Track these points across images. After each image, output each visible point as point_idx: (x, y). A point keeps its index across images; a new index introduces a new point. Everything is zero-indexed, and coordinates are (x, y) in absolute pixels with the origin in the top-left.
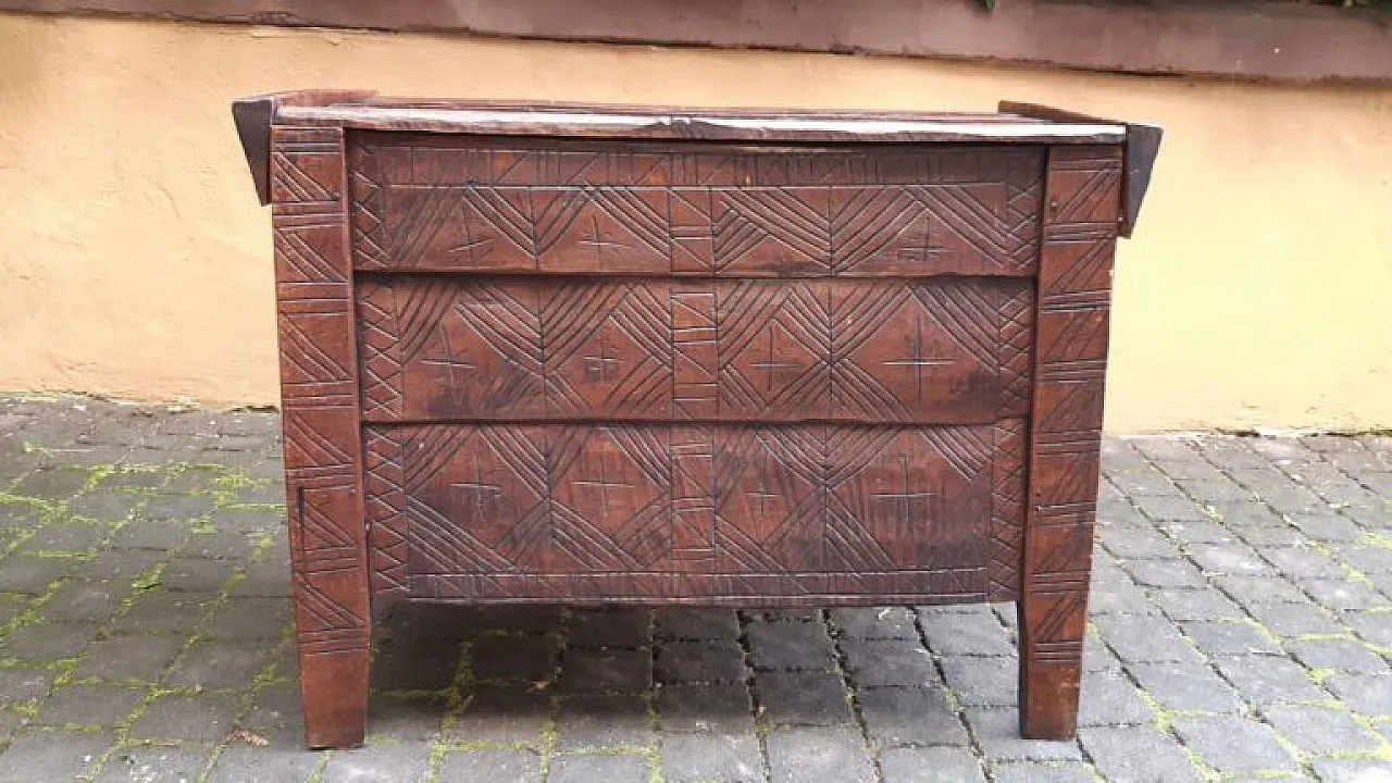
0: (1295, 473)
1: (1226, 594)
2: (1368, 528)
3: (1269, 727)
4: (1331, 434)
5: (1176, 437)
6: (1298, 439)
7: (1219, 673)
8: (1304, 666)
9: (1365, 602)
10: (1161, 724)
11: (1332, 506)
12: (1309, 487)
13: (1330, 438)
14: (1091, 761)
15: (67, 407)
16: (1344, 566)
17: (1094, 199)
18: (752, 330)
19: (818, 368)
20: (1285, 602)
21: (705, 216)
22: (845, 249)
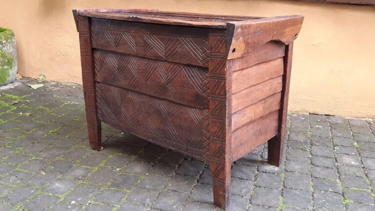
5: (365, 119)
15: (71, 87)
17: (220, 46)
18: (151, 72)
19: (164, 85)
20: (356, 176)
21: (142, 41)
22: (168, 54)
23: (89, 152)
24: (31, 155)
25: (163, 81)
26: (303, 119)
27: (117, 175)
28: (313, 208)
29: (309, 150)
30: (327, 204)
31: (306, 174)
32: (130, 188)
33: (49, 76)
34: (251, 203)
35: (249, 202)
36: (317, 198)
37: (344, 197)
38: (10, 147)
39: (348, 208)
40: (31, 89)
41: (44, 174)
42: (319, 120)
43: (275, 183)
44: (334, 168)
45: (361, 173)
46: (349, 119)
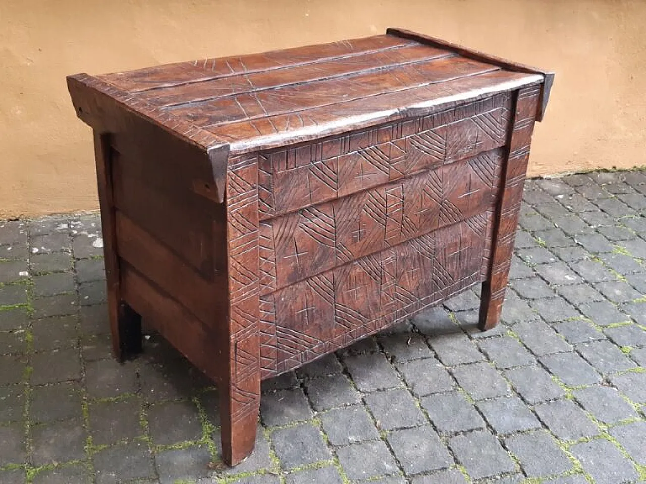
0: (568, 205)
1: (566, 300)
2: (615, 242)
3: (615, 389)
4: (576, 174)
6: (561, 178)
7: (582, 356)
8: (617, 345)
9: (630, 296)
10: (569, 396)
11: (592, 227)
12: (577, 214)
13: (576, 176)
14: (547, 427)
16: (612, 271)
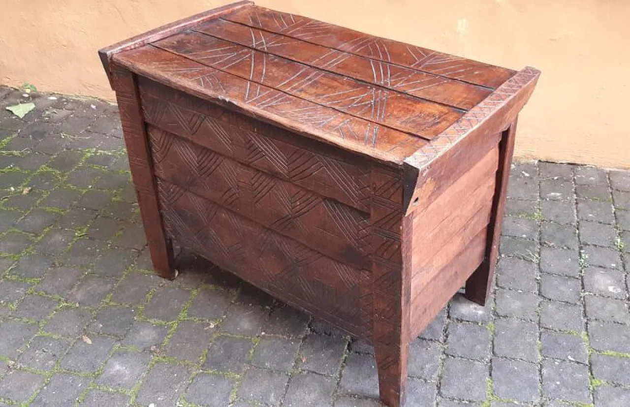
1: (585, 311)
15: (87, 106)
17: (392, 191)
18: (264, 192)
19: (288, 218)
20: (615, 322)
21: (243, 140)
22: (294, 173)
23: (156, 283)
24: (57, 296)
25: (286, 211)
26: (527, 175)
27: (212, 339)
28: (541, 399)
29: (537, 258)
30: (564, 390)
31: (531, 320)
32: (239, 368)
33: (42, 84)
34: (440, 394)
35: (437, 392)
36: (546, 379)
37: (592, 374)
38: (14, 278)
39: (597, 399)
40: (14, 117)
41: (89, 342)
42: (556, 178)
43: (479, 347)
44: (578, 303)
45: (624, 314)
46: (610, 171)
